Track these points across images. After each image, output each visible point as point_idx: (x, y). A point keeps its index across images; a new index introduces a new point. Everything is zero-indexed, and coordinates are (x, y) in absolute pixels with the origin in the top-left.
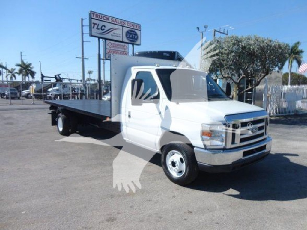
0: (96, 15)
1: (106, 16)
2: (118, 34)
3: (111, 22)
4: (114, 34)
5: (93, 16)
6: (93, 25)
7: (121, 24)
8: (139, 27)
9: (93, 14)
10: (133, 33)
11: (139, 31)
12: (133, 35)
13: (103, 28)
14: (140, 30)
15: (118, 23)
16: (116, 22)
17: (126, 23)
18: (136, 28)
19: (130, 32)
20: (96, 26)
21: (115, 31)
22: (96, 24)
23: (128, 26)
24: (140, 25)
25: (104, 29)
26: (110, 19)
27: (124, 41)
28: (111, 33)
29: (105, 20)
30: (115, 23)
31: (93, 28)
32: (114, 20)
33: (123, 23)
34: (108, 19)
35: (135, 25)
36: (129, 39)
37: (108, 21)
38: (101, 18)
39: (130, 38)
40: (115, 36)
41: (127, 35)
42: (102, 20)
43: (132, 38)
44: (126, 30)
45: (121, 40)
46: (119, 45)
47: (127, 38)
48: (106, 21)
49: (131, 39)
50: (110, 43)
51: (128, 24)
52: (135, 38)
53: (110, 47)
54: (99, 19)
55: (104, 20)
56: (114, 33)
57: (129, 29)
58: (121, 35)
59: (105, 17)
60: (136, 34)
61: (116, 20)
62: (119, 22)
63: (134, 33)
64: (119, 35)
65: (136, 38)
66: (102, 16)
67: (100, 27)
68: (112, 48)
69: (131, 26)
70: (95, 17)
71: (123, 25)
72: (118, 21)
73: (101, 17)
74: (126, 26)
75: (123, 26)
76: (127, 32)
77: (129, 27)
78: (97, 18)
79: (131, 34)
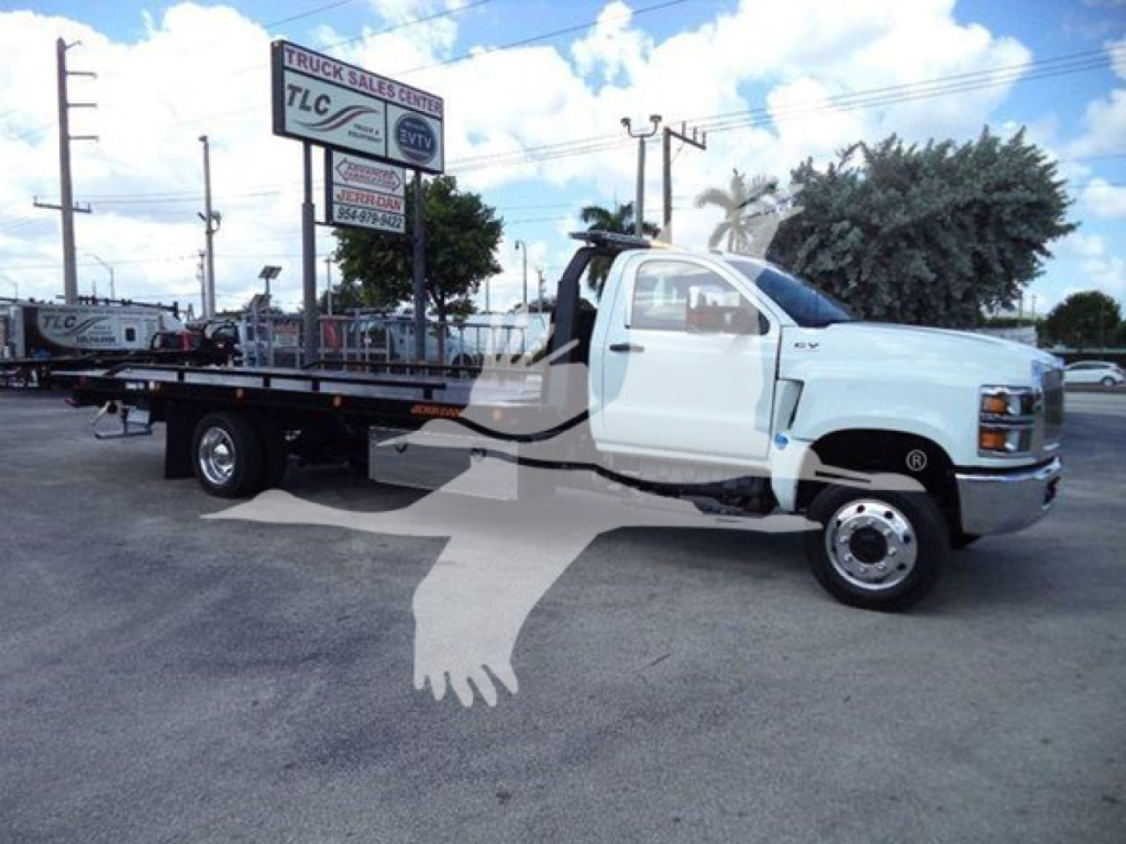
0: (300, 55)
1: (333, 64)
2: (371, 131)
3: (348, 84)
4: (358, 131)
5: (290, 61)
6: (288, 93)
7: (381, 92)
8: (437, 108)
9: (291, 52)
10: (416, 127)
11: (438, 123)
12: (420, 136)
13: (323, 104)
14: (441, 119)
15: (372, 90)
16: (365, 85)
17: (397, 89)
18: (426, 111)
19: (408, 124)
20: (299, 97)
21: (359, 120)
22: (299, 90)
23: (403, 100)
24: (440, 99)
25: (325, 111)
26: (345, 72)
27: (391, 155)
28: (349, 126)
29: (328, 74)
30: (362, 89)
31: (291, 103)
32: (358, 79)
33: (386, 91)
34: (337, 72)
35: (425, 99)
36: (407, 149)
37: (337, 80)
38: (317, 70)
39: (408, 144)
40: (363, 136)
41: (398, 135)
42: (320, 74)
43: (415, 146)
44: (395, 114)
45: (382, 153)
46: (375, 171)
47: (401, 144)
48: (331, 78)
49: (412, 150)
50: (345, 161)
51: (404, 95)
52: (424, 148)
53: (346, 179)
54: (310, 71)
55: (323, 76)
56: (359, 127)
57: (405, 111)
58: (381, 135)
59: (329, 66)
60: (428, 134)
61: (363, 78)
62: (375, 86)
63: (422, 128)
64: (373, 135)
65: (428, 146)
66: (318, 61)
67: (311, 102)
68: (350, 183)
69: (412, 100)
70: (294, 65)
71: (387, 97)
72: (371, 81)
73: (315, 65)
74: (396, 99)
75: (386, 102)
76: (401, 125)
77: (405, 103)
78: (302, 69)
79: (413, 131)
